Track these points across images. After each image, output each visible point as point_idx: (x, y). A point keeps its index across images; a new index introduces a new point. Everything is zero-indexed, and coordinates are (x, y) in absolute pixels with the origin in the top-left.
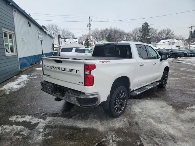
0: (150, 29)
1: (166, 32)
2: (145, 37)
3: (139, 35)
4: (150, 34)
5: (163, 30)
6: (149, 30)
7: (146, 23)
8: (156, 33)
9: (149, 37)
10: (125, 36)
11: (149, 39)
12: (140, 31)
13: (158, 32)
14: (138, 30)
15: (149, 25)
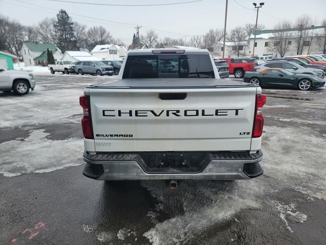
0: (72, 24)
1: (100, 32)
2: (66, 38)
3: (54, 33)
4: (75, 34)
5: (94, 28)
6: (71, 26)
7: (63, 12)
8: (84, 33)
9: (73, 39)
10: (24, 33)
11: (75, 42)
12: (55, 26)
13: (87, 30)
14: (51, 24)
15: (69, 16)
